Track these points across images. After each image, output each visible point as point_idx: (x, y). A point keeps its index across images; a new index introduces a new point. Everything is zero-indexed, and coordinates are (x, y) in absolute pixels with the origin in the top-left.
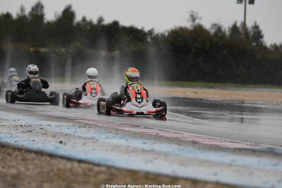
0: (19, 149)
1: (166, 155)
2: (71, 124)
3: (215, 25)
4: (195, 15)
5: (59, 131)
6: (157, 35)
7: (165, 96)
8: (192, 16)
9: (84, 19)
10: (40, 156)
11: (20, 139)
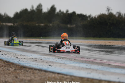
0: (31, 69)
1: (96, 70)
2: (55, 57)
3: (118, 13)
4: (109, 8)
5: (49, 60)
6: (92, 17)
7: (96, 44)
8: (108, 9)
9: (60, 11)
10: (40, 71)
11: (31, 64)
